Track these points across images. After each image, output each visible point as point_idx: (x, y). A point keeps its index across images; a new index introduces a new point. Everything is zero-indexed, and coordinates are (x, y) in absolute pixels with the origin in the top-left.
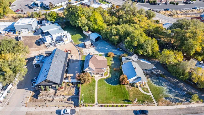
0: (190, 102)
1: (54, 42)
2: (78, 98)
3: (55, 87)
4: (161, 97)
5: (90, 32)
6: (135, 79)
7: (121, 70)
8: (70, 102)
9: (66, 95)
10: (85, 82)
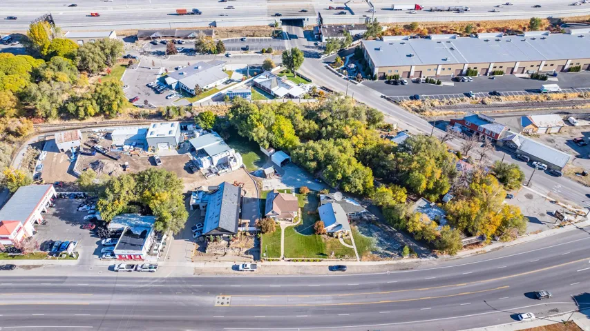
0: (402, 257)
1: (214, 168)
2: (259, 252)
3: (228, 237)
4: (366, 251)
5: (272, 150)
6: (334, 227)
7: (318, 214)
8: (249, 256)
9: (243, 247)
10: (267, 230)
